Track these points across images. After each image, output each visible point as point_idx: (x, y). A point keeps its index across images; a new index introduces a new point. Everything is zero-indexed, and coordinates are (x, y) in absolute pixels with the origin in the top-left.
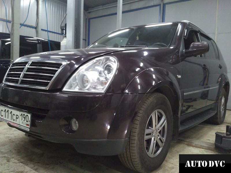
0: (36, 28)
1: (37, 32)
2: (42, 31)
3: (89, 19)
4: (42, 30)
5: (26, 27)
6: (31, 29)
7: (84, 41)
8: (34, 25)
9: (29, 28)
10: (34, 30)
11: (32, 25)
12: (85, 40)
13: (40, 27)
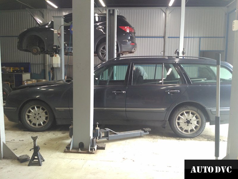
3: (229, 14)
7: (222, 39)
8: (163, 35)
10: (162, 39)
11: (160, 35)
13: (167, 36)
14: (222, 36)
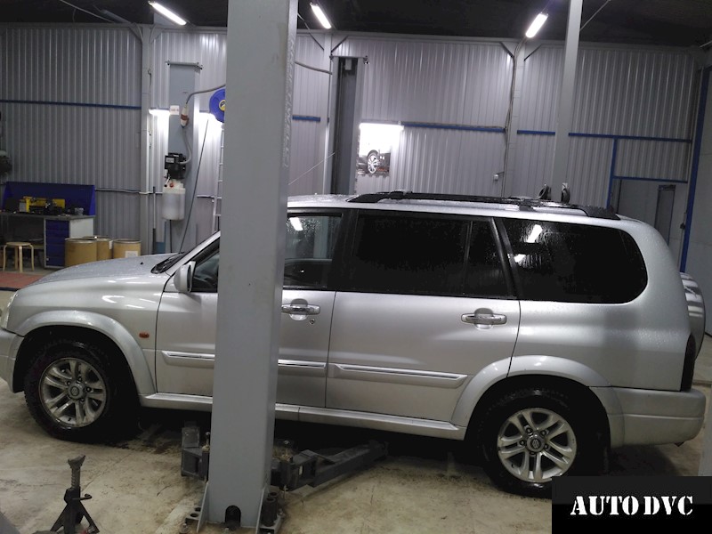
0: (504, 131)
2: (523, 136)
4: (519, 132)
5: (479, 133)
6: (493, 134)
7: (683, 145)
8: (501, 123)
9: (486, 134)
10: (500, 136)
11: (494, 125)
12: (688, 141)
13: (515, 126)
14: (684, 137)
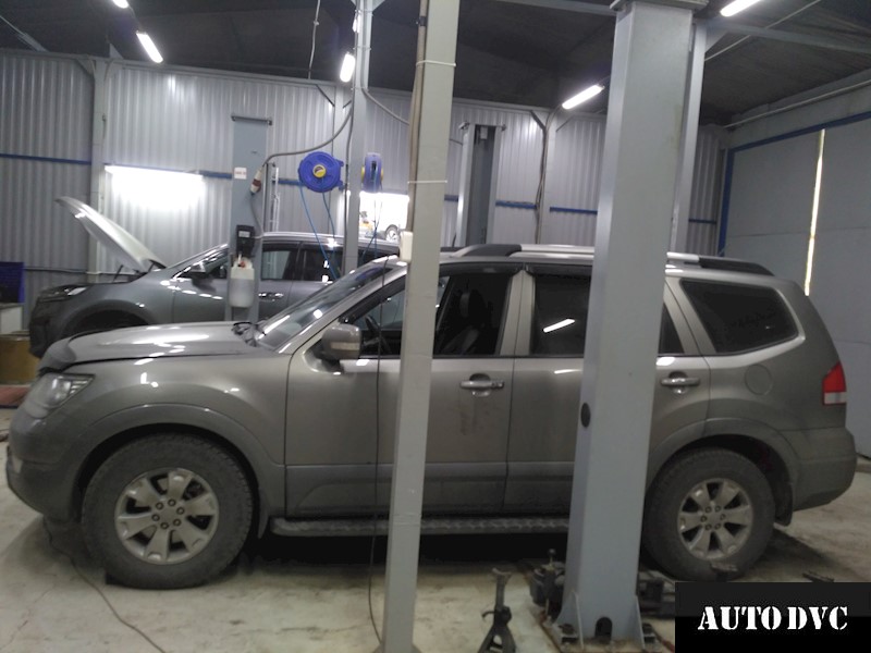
0: (535, 207)
1: (538, 217)
2: (555, 213)
3: (732, 152)
4: (552, 209)
5: (508, 209)
6: (524, 211)
7: (708, 226)
8: (532, 200)
9: (516, 210)
10: (531, 213)
11: (524, 200)
12: (713, 223)
13: (547, 203)
14: (709, 218)
